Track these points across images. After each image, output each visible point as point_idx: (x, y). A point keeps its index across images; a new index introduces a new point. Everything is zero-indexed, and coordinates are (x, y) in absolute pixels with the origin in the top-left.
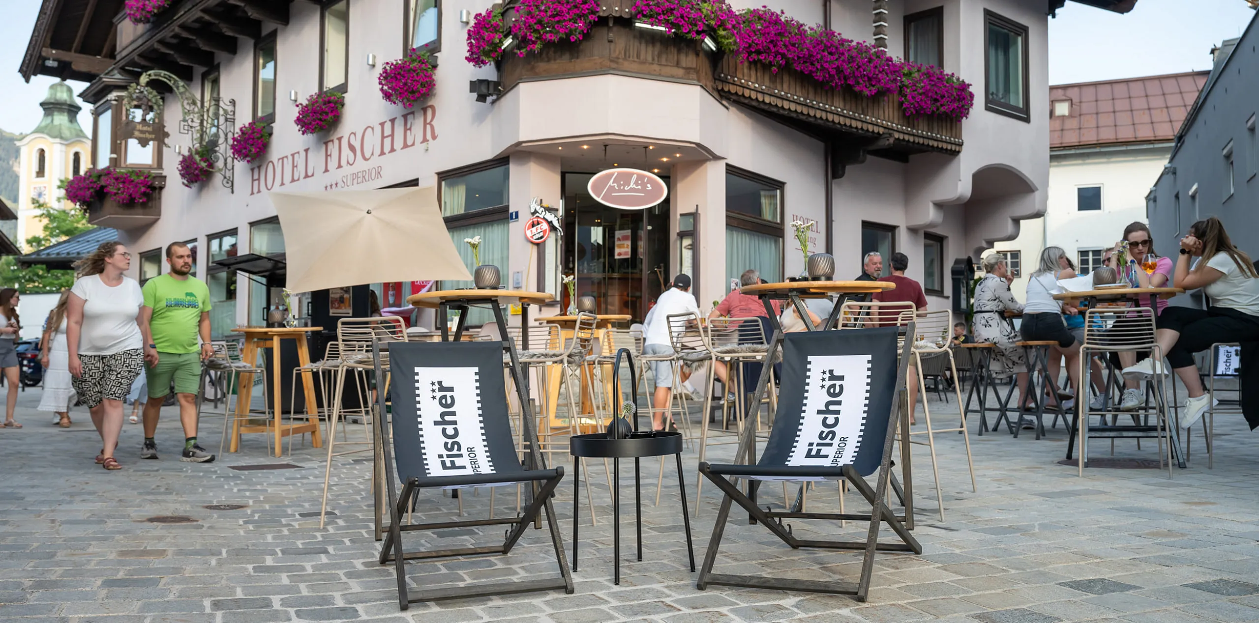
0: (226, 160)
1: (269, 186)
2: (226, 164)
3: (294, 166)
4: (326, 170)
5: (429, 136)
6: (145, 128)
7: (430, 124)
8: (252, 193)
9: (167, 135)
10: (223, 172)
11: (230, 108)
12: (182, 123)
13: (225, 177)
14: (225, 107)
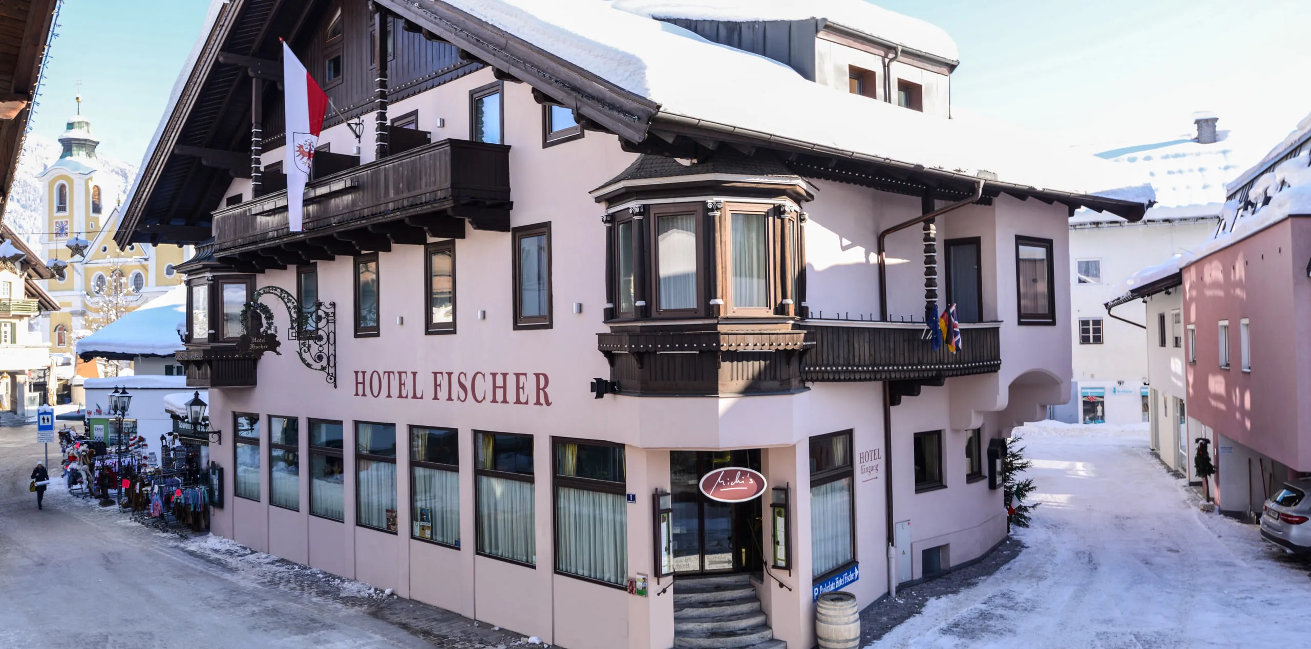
0: (328, 359)
1: (376, 394)
2: (328, 363)
3: (401, 384)
4: (436, 398)
5: (542, 400)
6: (259, 341)
7: (543, 389)
8: (357, 394)
9: (278, 344)
10: (327, 370)
11: (331, 311)
12: (291, 331)
13: (328, 374)
14: (327, 310)
